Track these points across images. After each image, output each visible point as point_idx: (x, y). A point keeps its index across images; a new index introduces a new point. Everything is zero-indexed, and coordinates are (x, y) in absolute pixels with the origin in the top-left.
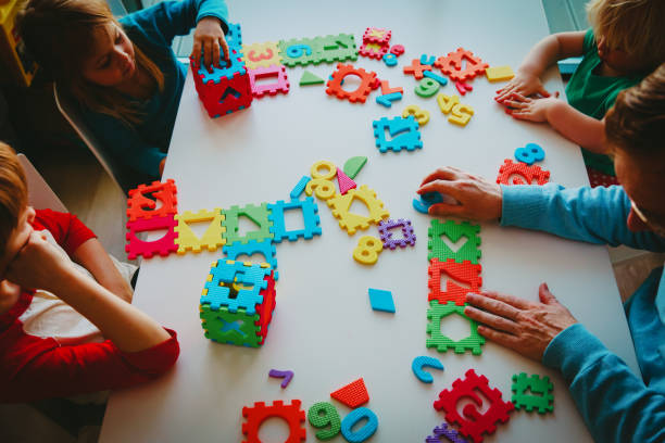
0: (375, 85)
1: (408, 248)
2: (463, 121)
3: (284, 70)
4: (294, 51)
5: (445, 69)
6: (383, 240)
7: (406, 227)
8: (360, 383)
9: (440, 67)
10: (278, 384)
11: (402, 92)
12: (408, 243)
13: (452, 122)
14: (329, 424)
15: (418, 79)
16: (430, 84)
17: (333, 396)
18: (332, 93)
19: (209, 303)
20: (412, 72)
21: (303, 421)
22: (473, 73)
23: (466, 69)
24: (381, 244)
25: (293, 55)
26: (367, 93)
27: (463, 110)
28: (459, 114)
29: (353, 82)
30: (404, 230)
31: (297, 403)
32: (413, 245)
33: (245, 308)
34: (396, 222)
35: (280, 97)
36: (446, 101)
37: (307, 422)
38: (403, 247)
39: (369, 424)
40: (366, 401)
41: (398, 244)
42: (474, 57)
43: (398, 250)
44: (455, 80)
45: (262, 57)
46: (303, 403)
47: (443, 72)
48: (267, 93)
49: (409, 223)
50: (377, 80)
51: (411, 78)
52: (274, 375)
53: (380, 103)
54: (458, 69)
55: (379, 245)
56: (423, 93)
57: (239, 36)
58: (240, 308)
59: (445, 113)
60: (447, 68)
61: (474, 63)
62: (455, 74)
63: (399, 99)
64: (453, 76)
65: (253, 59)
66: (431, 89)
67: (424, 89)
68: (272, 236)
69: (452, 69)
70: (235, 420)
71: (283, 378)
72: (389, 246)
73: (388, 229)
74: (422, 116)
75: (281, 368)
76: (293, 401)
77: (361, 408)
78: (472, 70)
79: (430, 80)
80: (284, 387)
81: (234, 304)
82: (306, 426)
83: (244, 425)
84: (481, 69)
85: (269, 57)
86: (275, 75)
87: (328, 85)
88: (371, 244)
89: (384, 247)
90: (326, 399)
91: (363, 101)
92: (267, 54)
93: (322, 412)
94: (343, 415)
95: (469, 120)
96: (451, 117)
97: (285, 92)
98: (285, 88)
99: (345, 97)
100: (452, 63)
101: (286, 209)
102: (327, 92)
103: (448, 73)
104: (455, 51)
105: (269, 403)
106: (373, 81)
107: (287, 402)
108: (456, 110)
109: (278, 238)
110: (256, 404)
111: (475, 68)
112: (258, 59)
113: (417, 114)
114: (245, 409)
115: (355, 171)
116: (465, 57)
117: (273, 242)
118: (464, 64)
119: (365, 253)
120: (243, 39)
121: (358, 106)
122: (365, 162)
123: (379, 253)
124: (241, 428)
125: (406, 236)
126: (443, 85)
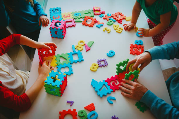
0: (96, 22)
1: (106, 67)
2: (120, 31)
3: (74, 20)
4: (76, 15)
5: (114, 17)
6: (99, 64)
7: (105, 61)
8: (92, 104)
9: (113, 17)
10: (69, 105)
11: (103, 24)
12: (106, 65)
13: (117, 32)
14: (84, 116)
15: (108, 20)
16: (111, 22)
17: (85, 108)
18: (84, 24)
19: (47, 83)
20: (106, 19)
21: (77, 115)
22: (121, 19)
23: (120, 17)
24: (98, 66)
25: (76, 16)
26: (93, 24)
27: (120, 29)
28: (119, 30)
29: (90, 21)
30: (104, 62)
31: (75, 110)
32: (107, 66)
33: (57, 85)
34: (102, 60)
35: (73, 27)
36: (115, 26)
37: (78, 115)
38: (104, 66)
39: (95, 115)
40: (94, 109)
41: (103, 66)
42: (122, 14)
43: (103, 67)
44: (117, 20)
45: (67, 16)
46: (76, 110)
47: (113, 18)
48: (69, 26)
49: (106, 60)
50: (96, 21)
51: (106, 20)
52: (68, 102)
53: (97, 27)
54: (118, 17)
55: (97, 66)
56: (109, 24)
57: (60, 11)
58: (55, 85)
59: (115, 30)
60: (115, 17)
61: (122, 16)
62: (117, 19)
63: (102, 26)
64: (116, 19)
65: (65, 17)
66: (111, 23)
67: (109, 23)
68: (70, 62)
69: (116, 17)
70: (58, 115)
71: (71, 103)
72: (100, 66)
73: (100, 61)
74: (109, 30)
75: (70, 100)
76: (74, 110)
77: (93, 111)
78: (121, 18)
79: (111, 21)
80: (71, 106)
81: (54, 84)
82: (78, 117)
83: (60, 117)
84: (124, 17)
85: (69, 16)
86: (71, 21)
87: (83, 22)
88: (95, 65)
89: (99, 67)
90: (83, 109)
91: (92, 26)
92: (68, 16)
93: (82, 112)
94: (88, 113)
95: (122, 32)
96: (117, 30)
97: (75, 26)
98: (74, 25)
99: (88, 25)
100: (116, 16)
101: (73, 54)
102: (83, 24)
103: (115, 18)
104: (117, 13)
105: (67, 110)
106: (95, 21)
107: (72, 110)
108: (118, 29)
109: (72, 62)
110: (63, 111)
111: (123, 17)
112: (66, 17)
113: (107, 30)
114: (60, 112)
115: (90, 45)
116: (120, 14)
117: (70, 63)
118: (119, 16)
119: (93, 68)
120: (62, 12)
121: (91, 28)
122: (94, 42)
123: (97, 68)
124: (59, 117)
125: (105, 63)
126: (114, 22)
